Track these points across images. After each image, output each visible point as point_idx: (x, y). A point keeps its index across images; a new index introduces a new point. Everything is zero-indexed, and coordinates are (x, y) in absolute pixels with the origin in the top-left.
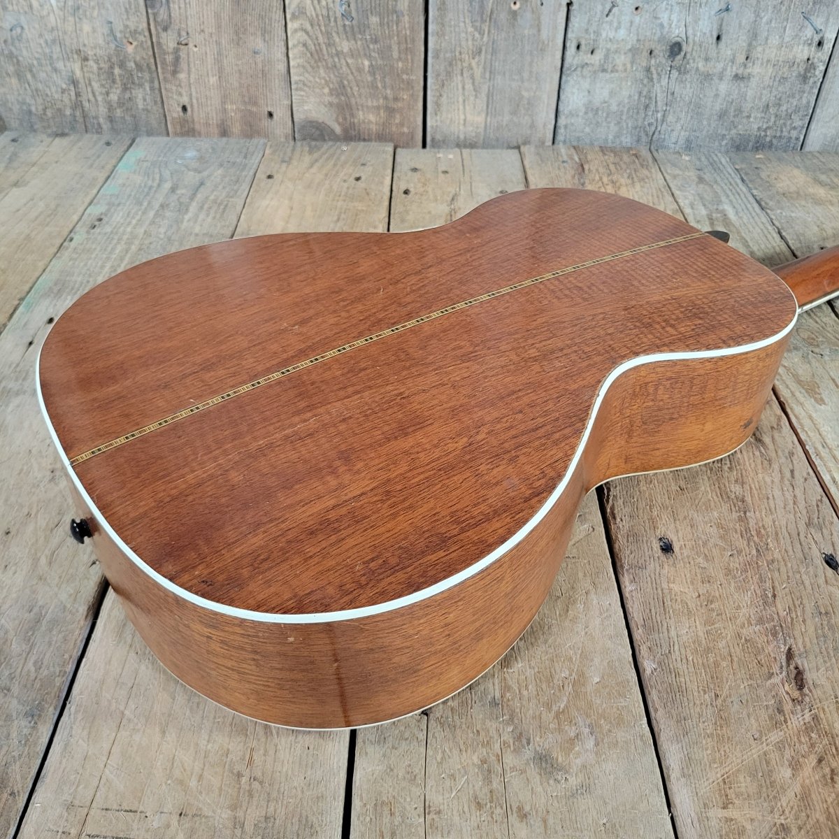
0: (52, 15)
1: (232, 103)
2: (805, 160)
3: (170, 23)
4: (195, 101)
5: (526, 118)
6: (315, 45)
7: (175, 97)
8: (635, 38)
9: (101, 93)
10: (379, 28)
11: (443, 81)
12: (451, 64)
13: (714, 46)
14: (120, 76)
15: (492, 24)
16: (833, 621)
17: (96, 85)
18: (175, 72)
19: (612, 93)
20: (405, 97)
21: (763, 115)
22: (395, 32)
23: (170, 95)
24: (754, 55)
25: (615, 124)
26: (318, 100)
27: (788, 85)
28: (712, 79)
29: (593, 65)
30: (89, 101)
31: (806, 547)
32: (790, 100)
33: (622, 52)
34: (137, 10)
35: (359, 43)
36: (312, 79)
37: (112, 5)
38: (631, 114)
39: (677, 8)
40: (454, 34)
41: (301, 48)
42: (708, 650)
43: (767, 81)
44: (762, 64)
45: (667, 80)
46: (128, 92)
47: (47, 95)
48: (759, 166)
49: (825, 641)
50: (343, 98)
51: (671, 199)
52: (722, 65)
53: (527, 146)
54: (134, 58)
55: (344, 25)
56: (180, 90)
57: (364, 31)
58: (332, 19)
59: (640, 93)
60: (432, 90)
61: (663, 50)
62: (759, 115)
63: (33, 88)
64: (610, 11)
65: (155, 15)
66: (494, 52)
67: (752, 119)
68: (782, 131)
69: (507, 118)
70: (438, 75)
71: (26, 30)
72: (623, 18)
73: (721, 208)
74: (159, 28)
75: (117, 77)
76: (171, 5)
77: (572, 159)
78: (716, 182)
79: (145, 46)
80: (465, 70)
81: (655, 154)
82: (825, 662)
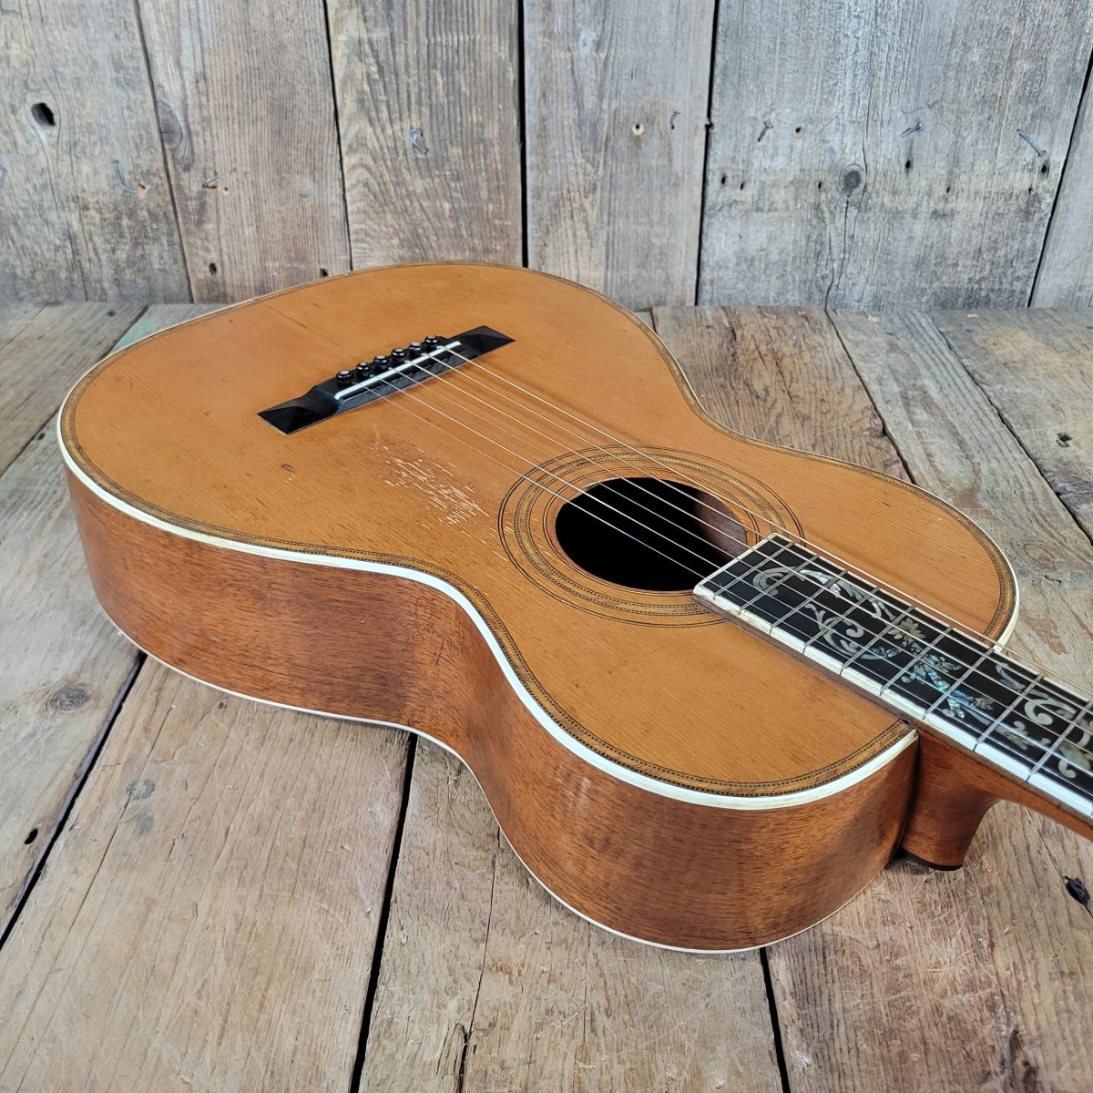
0: (41, 153)
1: (274, 260)
2: (1034, 319)
3: (193, 161)
4: (226, 258)
5: (659, 271)
6: (379, 184)
7: (201, 253)
8: (798, 168)
9: (105, 251)
10: (462, 161)
11: (547, 226)
12: (556, 205)
13: (903, 175)
14: (129, 228)
15: (609, 154)
16: (1081, 987)
17: (98, 240)
18: (200, 223)
19: (771, 238)
20: (498, 248)
21: (975, 263)
22: (483, 166)
23: (195, 251)
24: (957, 185)
25: (777, 278)
26: (385, 253)
27: (1005, 223)
28: (903, 217)
29: (744, 203)
30: (90, 260)
31: (1040, 867)
32: (1010, 242)
33: (782, 185)
34: (150, 146)
35: (436, 180)
36: (376, 227)
37: (118, 139)
38: (798, 263)
39: (850, 129)
40: (559, 168)
41: (360, 188)
42: (890, 1034)
43: (977, 219)
44: (969, 197)
45: (843, 220)
46: (140, 247)
47: (36, 254)
48: (972, 328)
49: (1070, 1019)
50: (417, 251)
51: (852, 373)
52: (915, 199)
53: (661, 308)
54: (147, 206)
55: (417, 159)
56: (207, 244)
57: (443, 166)
58: (401, 152)
59: (809, 237)
60: (533, 238)
61: (835, 182)
62: (969, 263)
63: (18, 245)
64: (763, 134)
65: (173, 151)
66: (613, 189)
67: (960, 268)
68: (1001, 283)
69: (633, 272)
70: (541, 219)
71: (10, 174)
72: (781, 142)
73: (919, 383)
74: (178, 167)
75: (126, 230)
76: (194, 139)
77: (720, 323)
78: (913, 349)
79: (161, 190)
80: (575, 212)
81: (832, 315)
82: (1070, 1053)
